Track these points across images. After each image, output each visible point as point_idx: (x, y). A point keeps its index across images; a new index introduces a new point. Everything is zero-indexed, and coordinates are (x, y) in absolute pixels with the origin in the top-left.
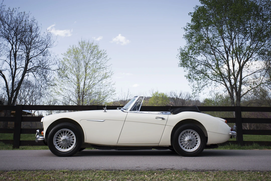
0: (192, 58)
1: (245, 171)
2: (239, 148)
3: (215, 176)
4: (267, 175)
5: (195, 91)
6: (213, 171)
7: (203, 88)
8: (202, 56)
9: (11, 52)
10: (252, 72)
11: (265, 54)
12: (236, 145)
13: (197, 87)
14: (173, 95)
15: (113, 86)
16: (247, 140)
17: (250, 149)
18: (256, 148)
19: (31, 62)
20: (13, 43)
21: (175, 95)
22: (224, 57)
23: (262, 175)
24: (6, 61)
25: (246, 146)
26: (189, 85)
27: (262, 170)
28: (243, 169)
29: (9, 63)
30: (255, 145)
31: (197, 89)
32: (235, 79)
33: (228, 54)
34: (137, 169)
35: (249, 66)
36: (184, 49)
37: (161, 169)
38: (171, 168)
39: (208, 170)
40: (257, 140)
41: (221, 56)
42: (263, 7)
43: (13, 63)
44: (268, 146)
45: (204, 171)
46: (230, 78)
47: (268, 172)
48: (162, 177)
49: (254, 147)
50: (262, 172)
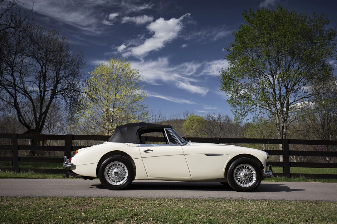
0: (235, 82)
1: (293, 201)
2: (287, 181)
3: (268, 204)
4: (311, 204)
5: (237, 117)
6: (266, 200)
7: (246, 114)
8: (245, 79)
9: (40, 74)
10: (300, 98)
11: (314, 78)
12: (283, 178)
13: (240, 112)
14: (210, 118)
15: (145, 109)
16: (293, 173)
17: (296, 181)
18: (303, 181)
19: (60, 83)
20: (43, 64)
21: (212, 119)
22: (270, 81)
23: (307, 204)
24: (36, 83)
25: (293, 179)
26: (232, 111)
27: (307, 200)
28: (291, 199)
29: (39, 85)
30: (301, 177)
31: (239, 115)
32: (282, 105)
33: (275, 78)
34: (201, 197)
35: (296, 91)
36: (226, 71)
37: (221, 198)
38: (230, 197)
39: (261, 200)
40: (304, 173)
41: (267, 80)
42: (313, 28)
43: (42, 85)
44: (314, 178)
45: (258, 200)
46: (276, 103)
47: (312, 201)
48: (224, 204)
49: (300, 179)
50: (306, 201)
